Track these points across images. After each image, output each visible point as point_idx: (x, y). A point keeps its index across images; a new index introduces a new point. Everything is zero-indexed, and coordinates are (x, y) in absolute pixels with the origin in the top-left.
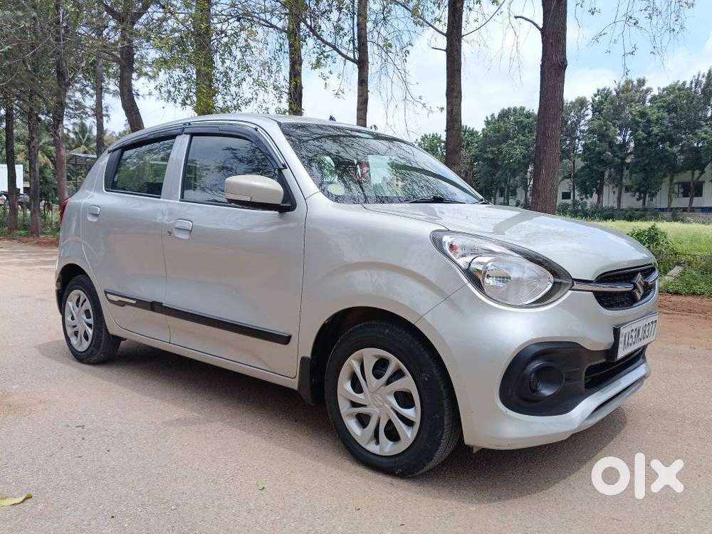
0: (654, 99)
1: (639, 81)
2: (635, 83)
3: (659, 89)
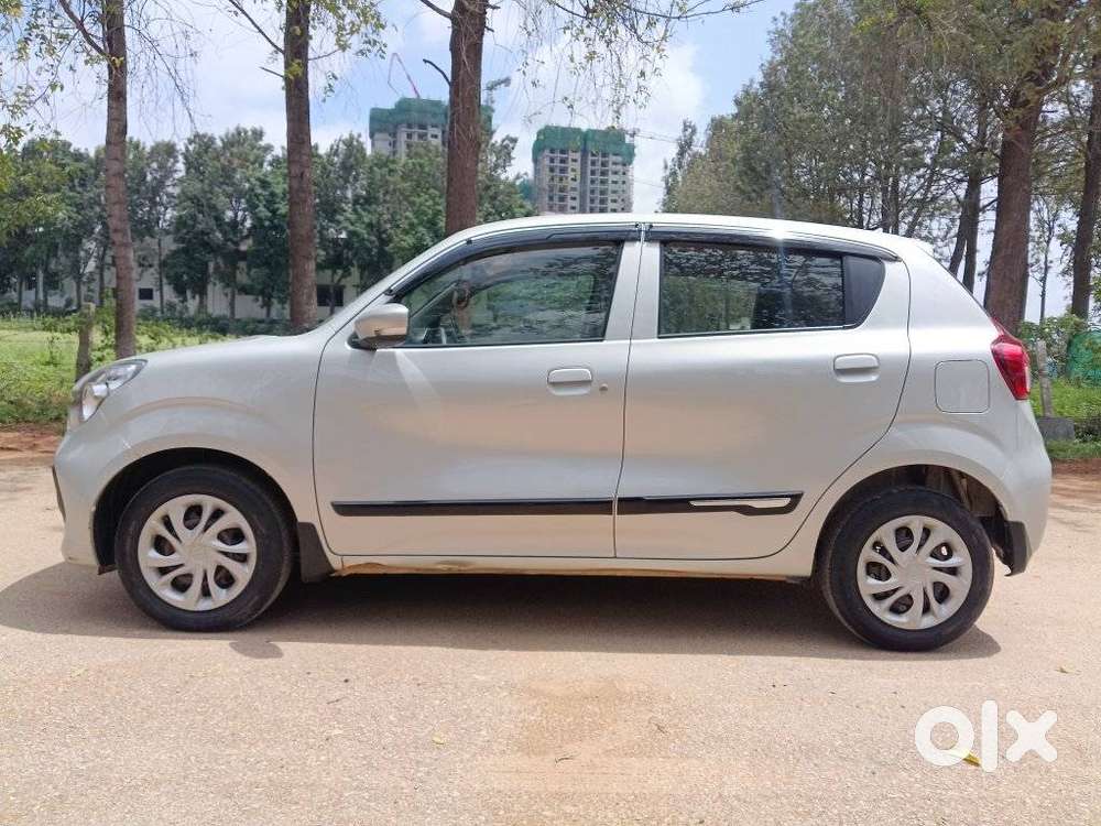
0: (276, 162)
1: (254, 131)
2: (249, 133)
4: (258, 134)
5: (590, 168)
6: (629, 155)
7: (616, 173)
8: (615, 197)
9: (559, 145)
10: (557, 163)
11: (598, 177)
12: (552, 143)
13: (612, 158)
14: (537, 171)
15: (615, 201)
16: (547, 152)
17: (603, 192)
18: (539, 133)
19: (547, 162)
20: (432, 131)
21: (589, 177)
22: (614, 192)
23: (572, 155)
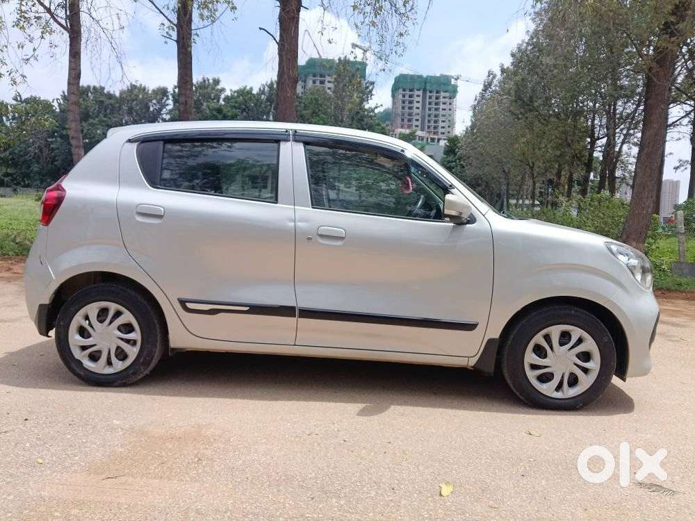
0: (227, 99)
1: (214, 80)
2: (211, 81)
3: (231, 90)
4: (217, 82)
5: (428, 100)
6: (453, 92)
7: (444, 103)
8: (444, 119)
9: (408, 86)
10: (407, 98)
11: (433, 106)
12: (404, 85)
13: (443, 94)
14: (394, 103)
15: (444, 121)
16: (401, 91)
17: (436, 116)
18: (396, 79)
19: (400, 96)
20: (328, 79)
21: (428, 106)
22: (444, 116)
23: (416, 93)
